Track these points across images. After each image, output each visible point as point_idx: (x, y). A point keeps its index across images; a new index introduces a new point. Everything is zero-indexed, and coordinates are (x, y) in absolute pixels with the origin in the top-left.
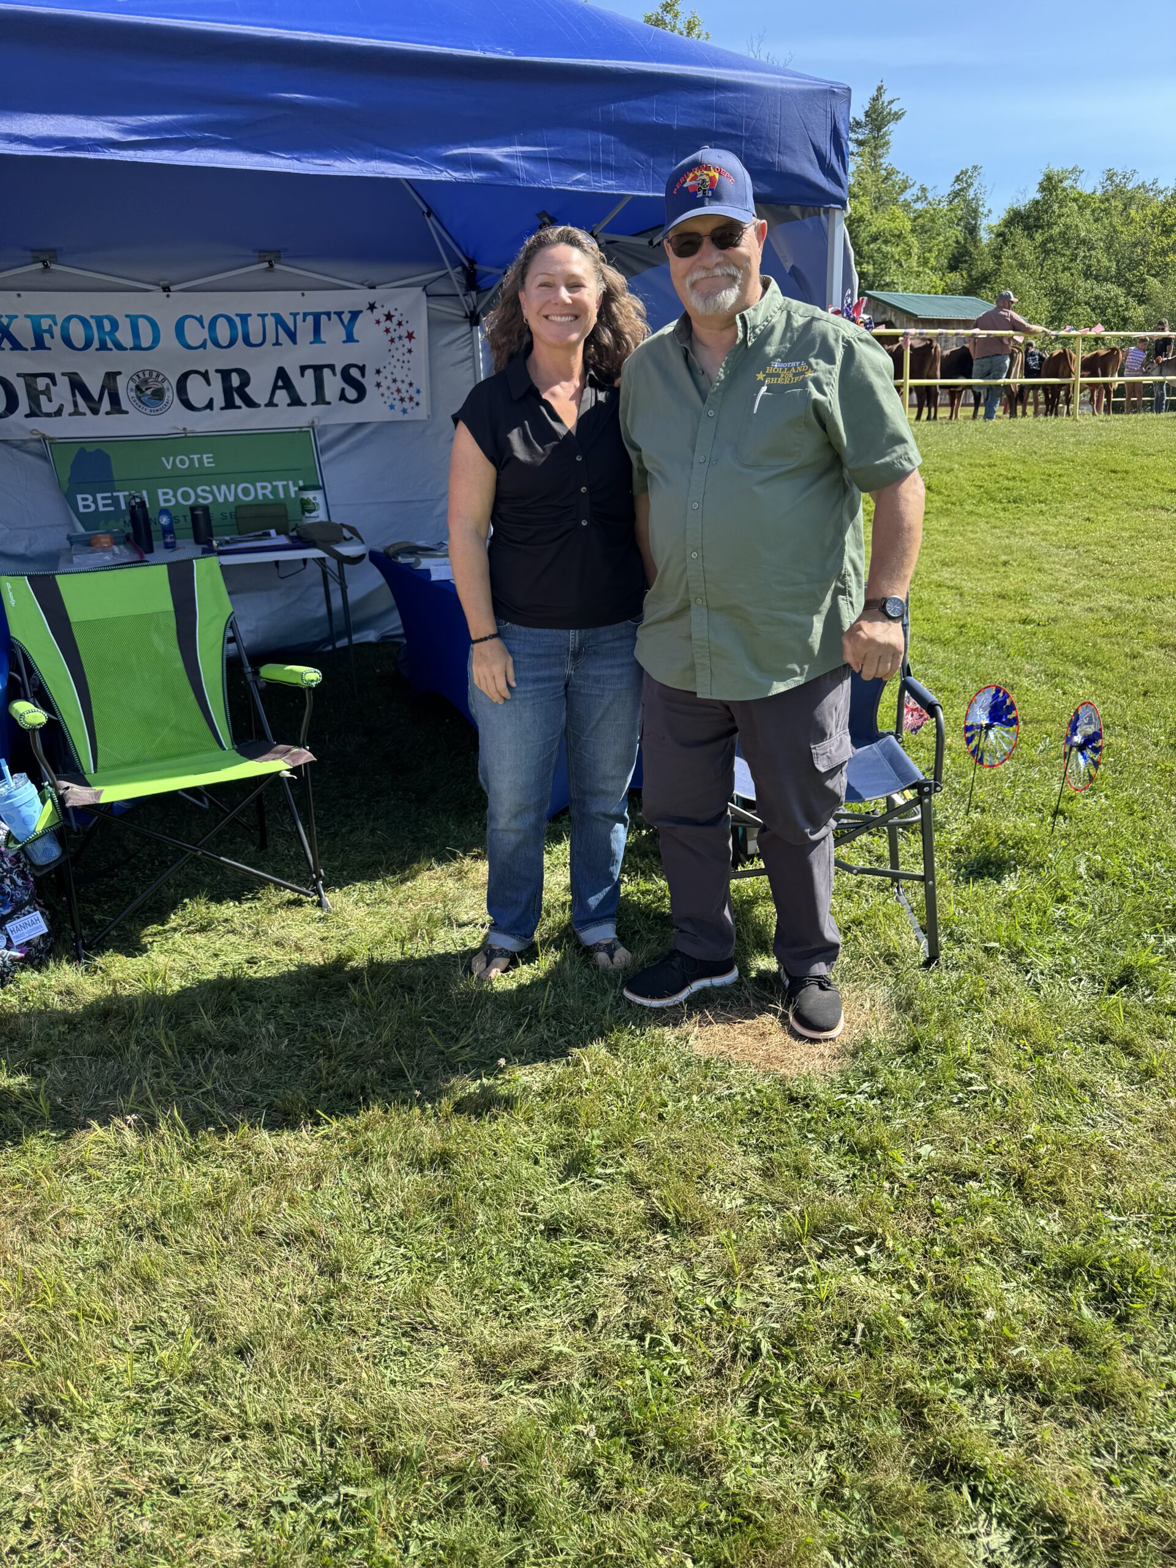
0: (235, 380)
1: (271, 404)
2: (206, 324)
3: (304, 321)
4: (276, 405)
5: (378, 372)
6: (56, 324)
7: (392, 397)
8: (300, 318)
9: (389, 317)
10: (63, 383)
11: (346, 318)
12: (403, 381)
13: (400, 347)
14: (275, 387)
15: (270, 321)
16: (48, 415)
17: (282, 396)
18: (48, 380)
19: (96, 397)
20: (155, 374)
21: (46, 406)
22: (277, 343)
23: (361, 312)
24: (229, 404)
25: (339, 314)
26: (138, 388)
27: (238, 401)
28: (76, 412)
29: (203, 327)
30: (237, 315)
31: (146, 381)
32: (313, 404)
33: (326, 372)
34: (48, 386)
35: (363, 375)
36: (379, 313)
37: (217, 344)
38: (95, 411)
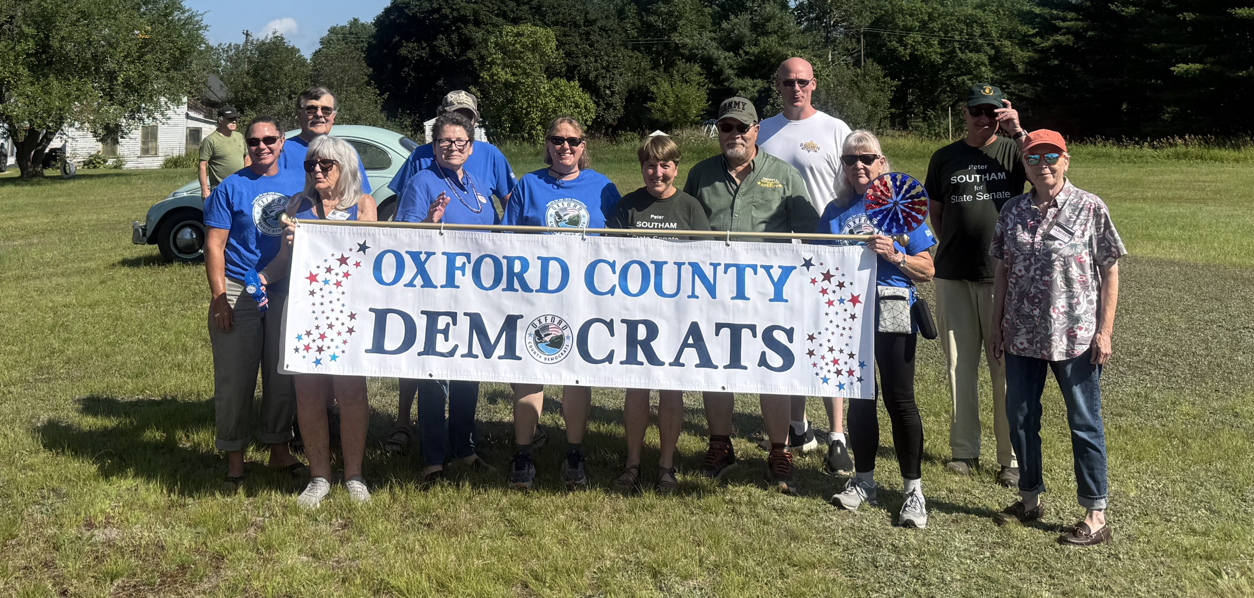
0: (642, 333)
1: (677, 362)
2: (618, 269)
3: (725, 272)
4: (683, 365)
5: (811, 338)
6: (469, 262)
7: (826, 368)
8: (720, 269)
9: (827, 276)
10: (464, 323)
11: (776, 273)
12: (841, 351)
13: (841, 311)
14: (685, 345)
15: (687, 271)
16: (442, 355)
17: (691, 356)
18: (449, 319)
19: (493, 339)
20: (557, 320)
21: (441, 345)
22: (693, 296)
23: (795, 268)
24: (631, 359)
25: (768, 268)
26: (537, 333)
27: (641, 356)
28: (470, 354)
29: (614, 272)
30: (652, 262)
31: (546, 328)
32: (725, 367)
33: (746, 333)
34: (448, 325)
35: (791, 340)
36: (816, 272)
37: (626, 291)
38: (488, 354)
